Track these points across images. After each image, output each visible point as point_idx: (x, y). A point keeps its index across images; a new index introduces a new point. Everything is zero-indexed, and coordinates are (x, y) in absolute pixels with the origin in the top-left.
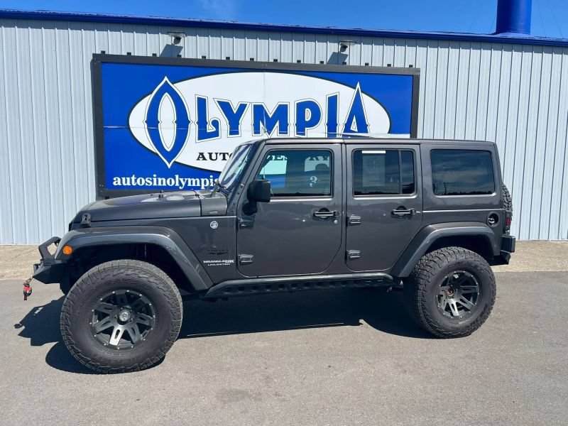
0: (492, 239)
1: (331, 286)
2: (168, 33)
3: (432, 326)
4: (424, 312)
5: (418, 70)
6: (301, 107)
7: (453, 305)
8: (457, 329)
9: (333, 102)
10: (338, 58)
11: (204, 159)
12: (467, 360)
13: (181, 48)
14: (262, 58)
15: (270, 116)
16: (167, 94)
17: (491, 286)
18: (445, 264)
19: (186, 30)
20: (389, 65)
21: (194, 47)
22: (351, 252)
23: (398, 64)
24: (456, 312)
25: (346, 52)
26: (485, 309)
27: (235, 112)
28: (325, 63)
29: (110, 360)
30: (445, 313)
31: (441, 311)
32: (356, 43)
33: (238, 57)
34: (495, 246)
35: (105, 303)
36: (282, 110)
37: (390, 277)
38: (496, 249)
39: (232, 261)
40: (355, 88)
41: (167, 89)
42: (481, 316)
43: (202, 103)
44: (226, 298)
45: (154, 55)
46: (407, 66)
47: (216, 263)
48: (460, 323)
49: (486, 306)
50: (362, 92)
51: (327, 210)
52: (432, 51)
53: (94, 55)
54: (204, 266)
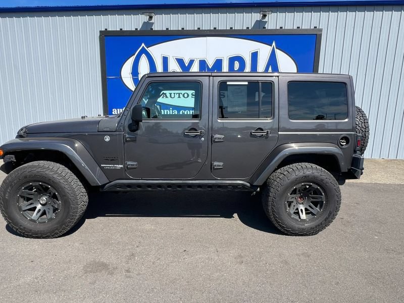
0: (339, 157)
1: (199, 189)
2: (143, 14)
3: (280, 226)
4: (274, 214)
5: (321, 30)
6: (232, 60)
7: (302, 210)
8: (303, 229)
9: (255, 56)
10: (260, 24)
11: (167, 97)
12: (302, 257)
13: (153, 23)
14: (205, 27)
15: (210, 67)
16: (144, 55)
17: (336, 197)
18: (293, 177)
19: (156, 11)
20: (298, 28)
21: (161, 22)
22: (216, 163)
23: (305, 26)
24: (303, 216)
25: (266, 19)
26: (329, 216)
27: (187, 65)
28: (250, 28)
29: (31, 230)
30: (294, 216)
31: (289, 215)
32: (272, 12)
33: (189, 27)
34: (343, 164)
35: (27, 191)
36: (218, 63)
37: (248, 184)
38: (344, 166)
39: (122, 166)
40: (271, 46)
41: (144, 51)
42: (325, 220)
43: (165, 60)
44: (117, 192)
45: (136, 29)
46: (312, 28)
47: (110, 167)
48: (306, 225)
49: (330, 213)
50: (277, 48)
51: (196, 130)
52: (333, 15)
53: (101, 32)
54: (102, 168)
